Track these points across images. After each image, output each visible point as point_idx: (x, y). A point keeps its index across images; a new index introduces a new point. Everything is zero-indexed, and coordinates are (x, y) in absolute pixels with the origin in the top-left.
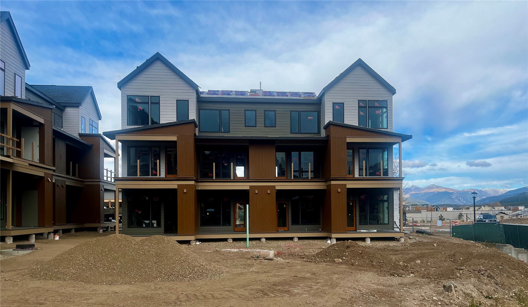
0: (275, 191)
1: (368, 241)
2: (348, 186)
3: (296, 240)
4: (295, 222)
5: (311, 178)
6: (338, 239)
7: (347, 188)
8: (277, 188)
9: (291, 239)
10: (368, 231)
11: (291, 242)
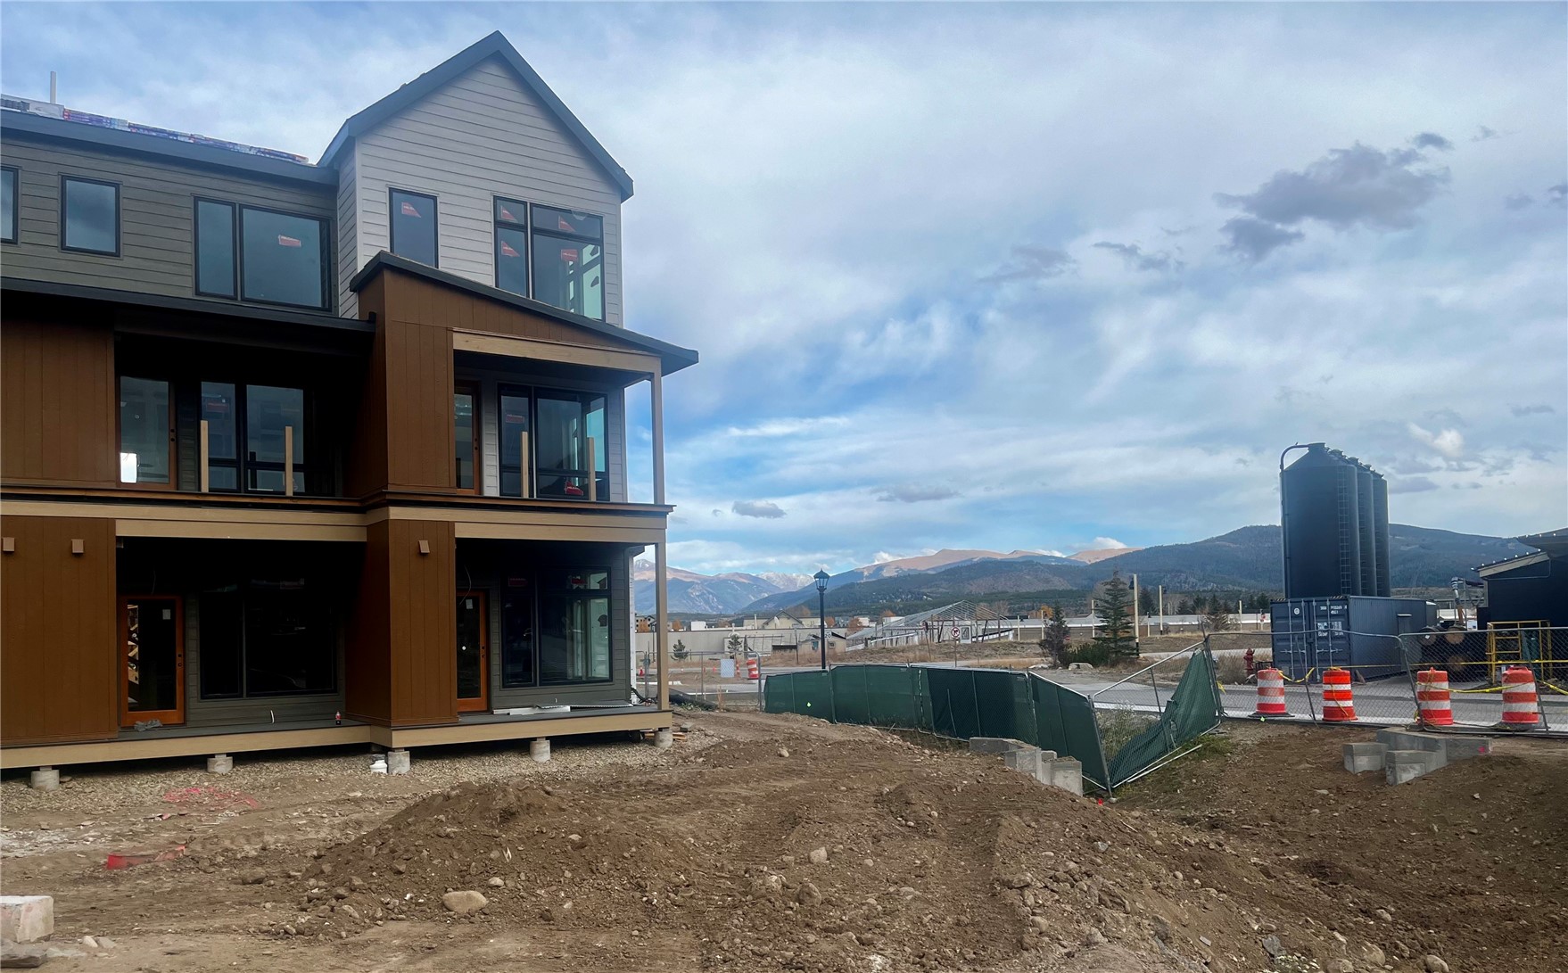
0: (113, 547)
1: (543, 752)
2: (463, 532)
3: (222, 766)
4: (218, 684)
5: (294, 493)
6: (418, 754)
7: (459, 540)
8: (123, 530)
9: (199, 762)
10: (537, 711)
11: (194, 777)
